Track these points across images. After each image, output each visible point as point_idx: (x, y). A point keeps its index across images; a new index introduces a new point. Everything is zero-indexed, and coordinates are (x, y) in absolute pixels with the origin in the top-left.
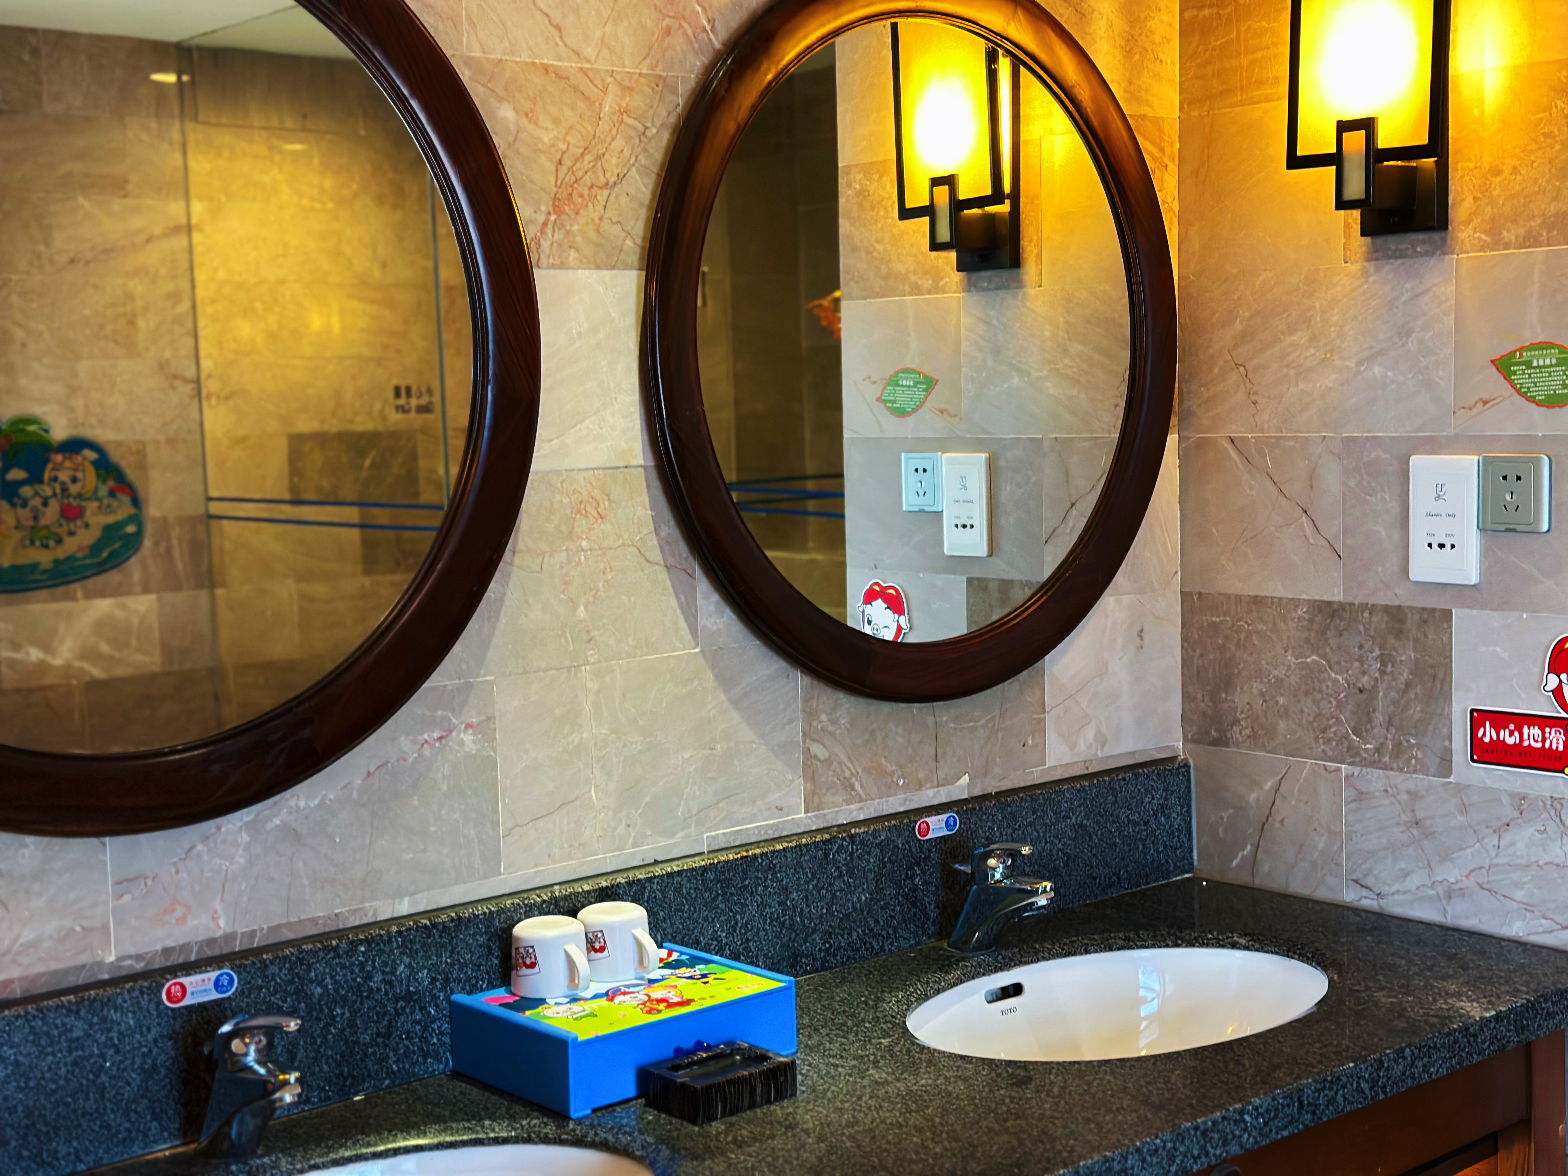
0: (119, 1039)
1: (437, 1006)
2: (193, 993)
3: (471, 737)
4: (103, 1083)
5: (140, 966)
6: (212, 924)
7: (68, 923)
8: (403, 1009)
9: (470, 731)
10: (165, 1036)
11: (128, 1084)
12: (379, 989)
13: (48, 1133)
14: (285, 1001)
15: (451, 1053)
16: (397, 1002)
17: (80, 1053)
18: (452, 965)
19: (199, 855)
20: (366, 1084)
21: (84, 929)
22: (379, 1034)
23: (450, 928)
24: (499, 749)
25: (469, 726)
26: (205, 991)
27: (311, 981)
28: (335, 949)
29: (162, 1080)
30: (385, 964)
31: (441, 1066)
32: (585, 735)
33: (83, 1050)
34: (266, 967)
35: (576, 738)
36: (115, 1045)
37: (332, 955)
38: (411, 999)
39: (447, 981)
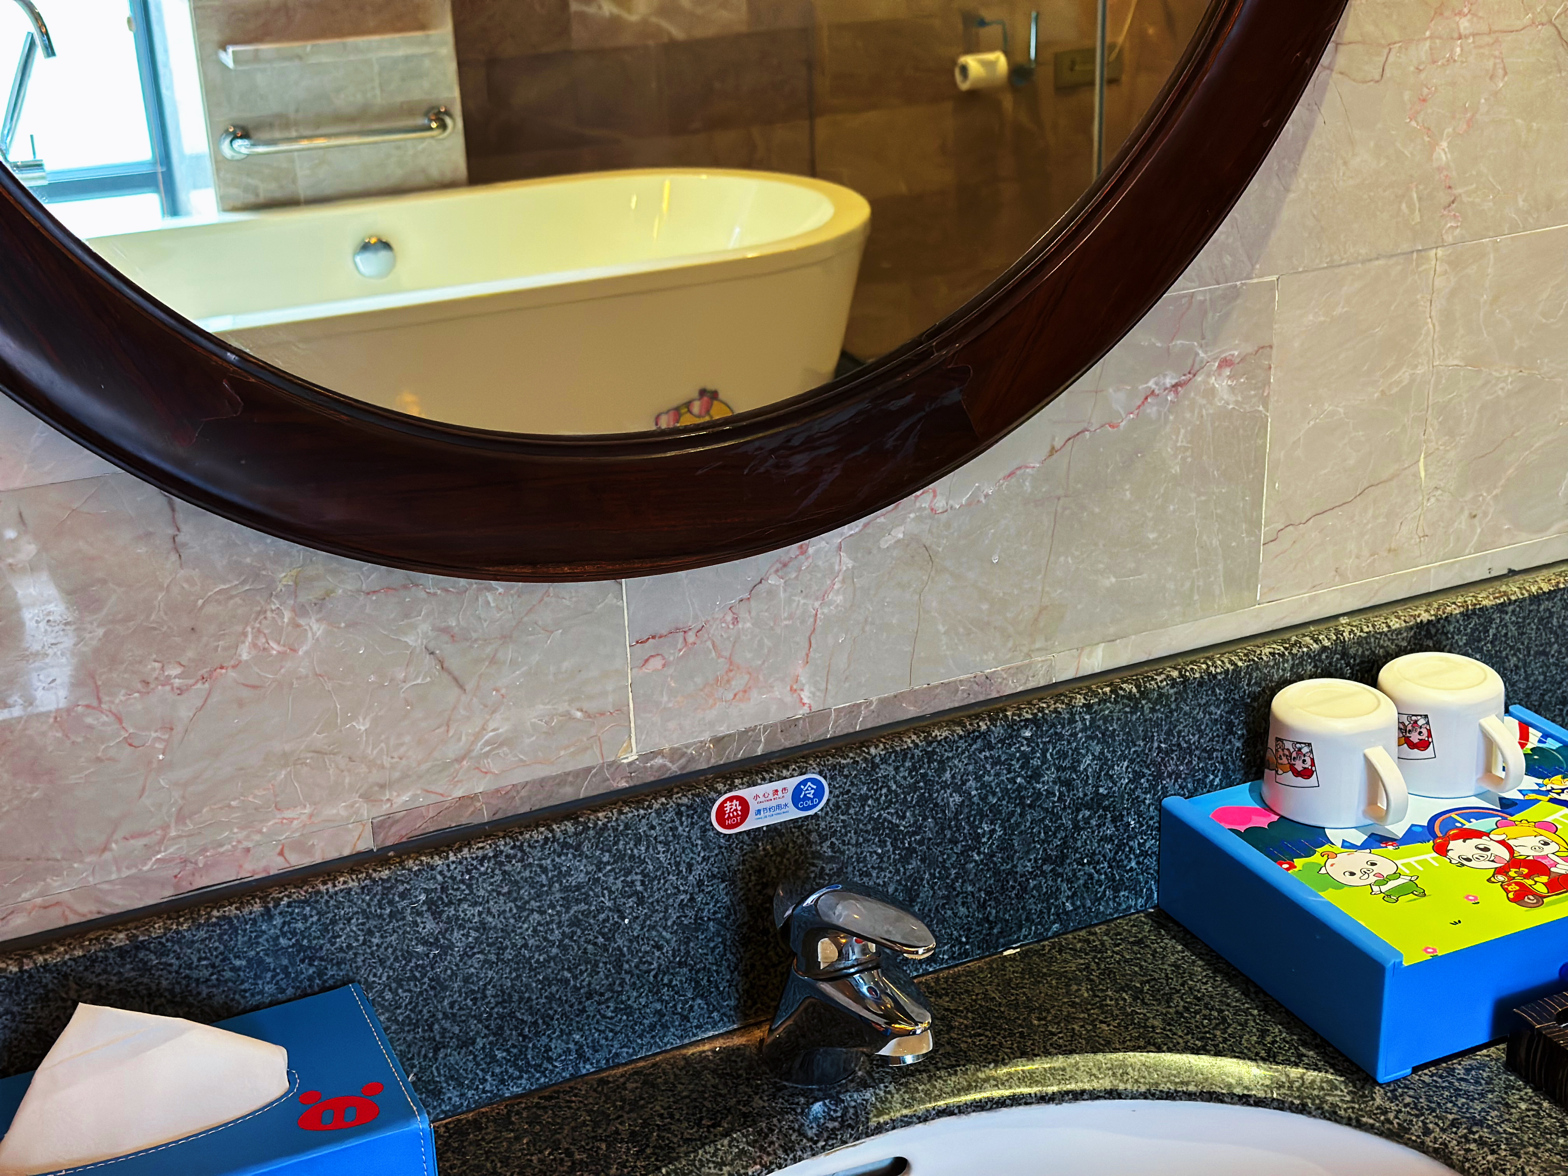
0: (643, 883)
1: (1139, 814)
2: (759, 811)
3: (1226, 382)
4: (619, 949)
5: (674, 768)
6: (789, 699)
7: (563, 707)
8: (1087, 821)
9: (1227, 372)
10: (714, 876)
11: (659, 948)
12: (1050, 793)
13: (535, 1023)
14: (903, 817)
15: (1157, 882)
16: (1078, 810)
17: (583, 907)
18: (1168, 753)
19: (772, 593)
20: (1024, 932)
21: (587, 715)
22: (1047, 859)
23: (1168, 697)
24: (1273, 399)
25: (1225, 363)
26: (779, 806)
27: (945, 786)
28: (984, 735)
29: (711, 940)
30: (1063, 755)
31: (1141, 901)
32: (1420, 371)
33: (586, 901)
34: (875, 766)
35: (1404, 375)
36: (636, 893)
37: (979, 743)
38: (1099, 805)
39: (1159, 777)
